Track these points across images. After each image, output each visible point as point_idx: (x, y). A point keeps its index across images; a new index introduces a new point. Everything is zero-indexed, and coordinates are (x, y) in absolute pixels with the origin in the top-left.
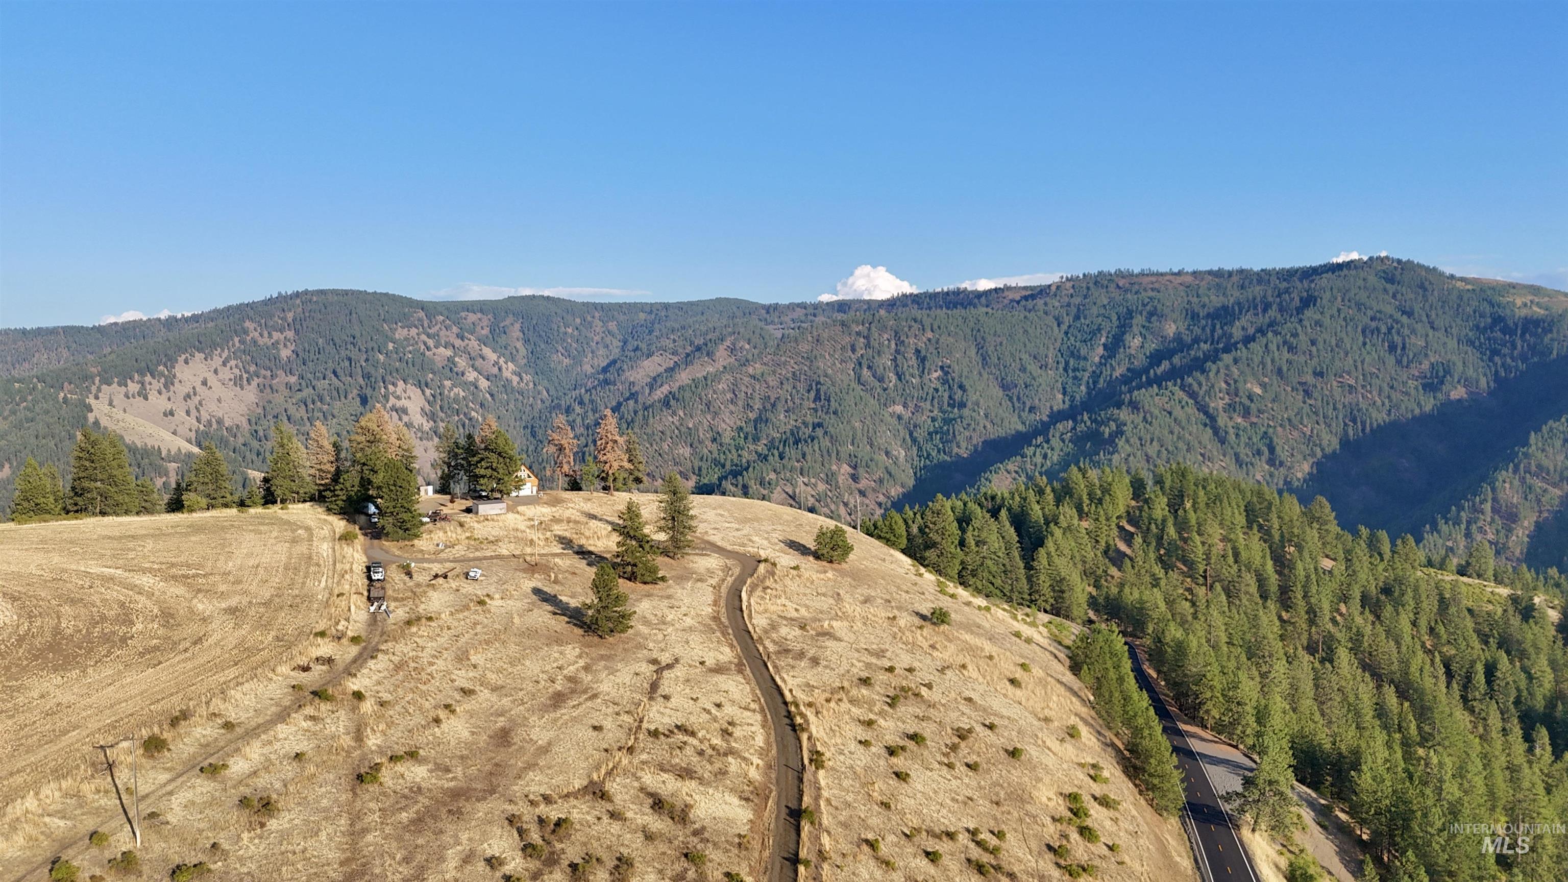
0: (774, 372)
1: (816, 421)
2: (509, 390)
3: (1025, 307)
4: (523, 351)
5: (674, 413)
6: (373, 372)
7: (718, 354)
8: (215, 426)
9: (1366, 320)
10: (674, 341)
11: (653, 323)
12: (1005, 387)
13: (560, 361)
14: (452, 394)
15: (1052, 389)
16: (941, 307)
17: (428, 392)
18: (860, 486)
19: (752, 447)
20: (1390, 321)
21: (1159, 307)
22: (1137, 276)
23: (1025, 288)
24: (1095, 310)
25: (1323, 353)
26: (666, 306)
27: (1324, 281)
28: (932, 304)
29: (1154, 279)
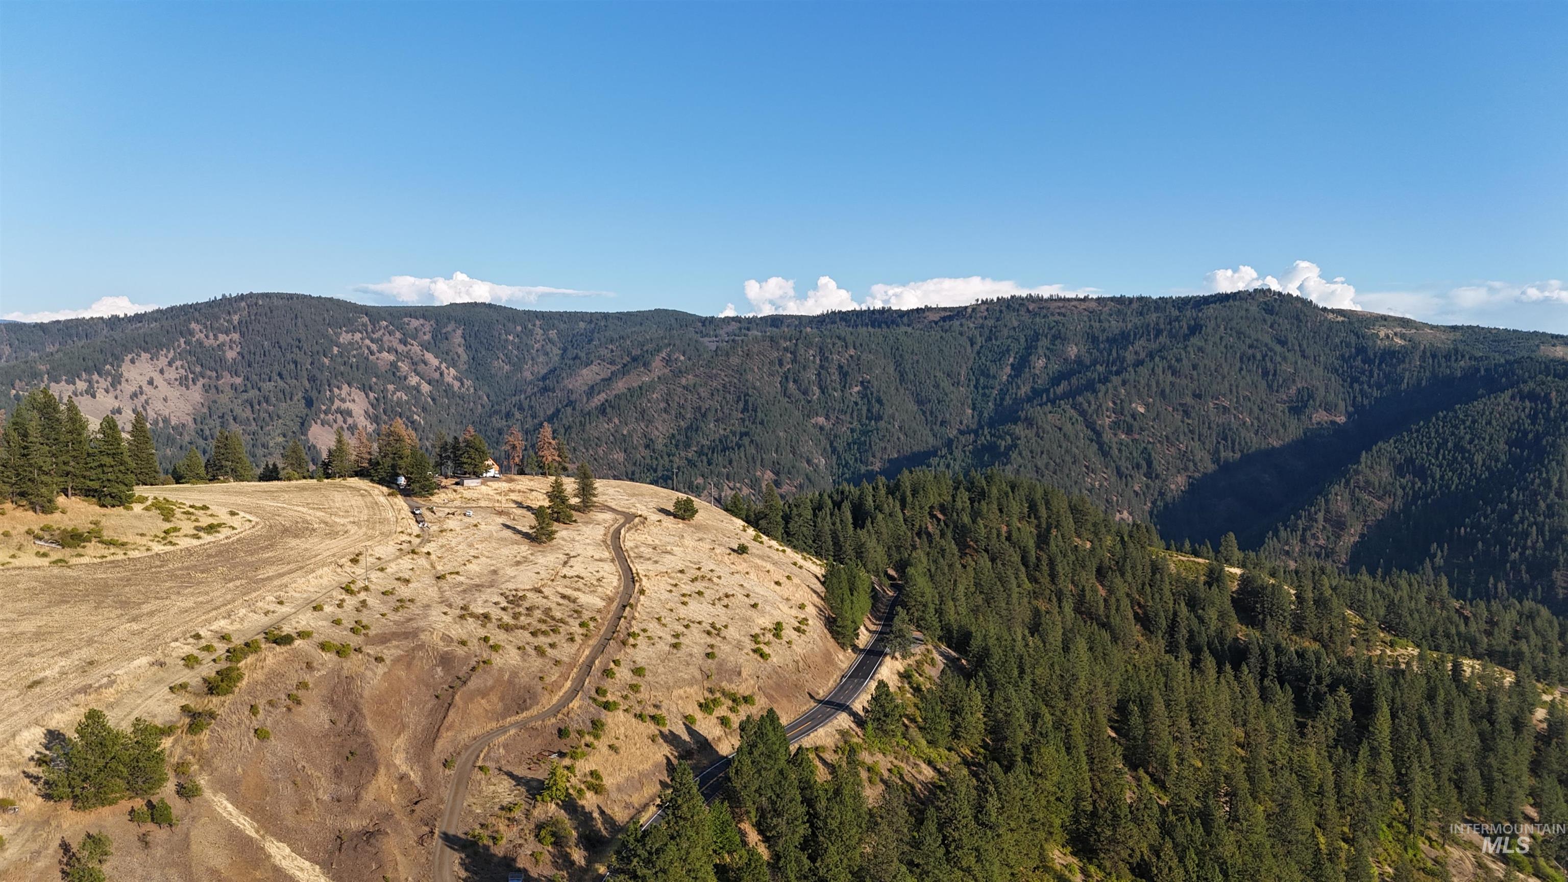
0: (706, 383)
1: (743, 430)
2: (450, 394)
3: (942, 327)
4: (464, 357)
5: (610, 420)
6: (318, 375)
7: (654, 365)
8: (161, 425)
9: (1244, 348)
10: (612, 351)
11: (592, 332)
12: (920, 402)
13: (501, 366)
14: (395, 398)
15: (963, 404)
16: (867, 325)
17: (372, 395)
18: (782, 491)
19: (683, 454)
20: (1264, 349)
21: (1063, 330)
22: (1046, 300)
23: (945, 309)
24: (1005, 332)
25: (1203, 377)
26: (606, 316)
27: (1210, 310)
28: (859, 321)
29: (1061, 304)
